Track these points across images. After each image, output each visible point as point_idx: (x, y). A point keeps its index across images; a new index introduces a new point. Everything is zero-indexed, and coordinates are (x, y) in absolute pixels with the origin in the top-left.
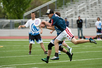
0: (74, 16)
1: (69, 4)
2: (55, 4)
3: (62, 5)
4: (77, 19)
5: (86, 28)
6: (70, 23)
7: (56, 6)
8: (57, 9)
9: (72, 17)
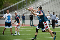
0: (28, 13)
1: (25, 6)
2: (17, 6)
3: (21, 6)
4: (30, 15)
5: (35, 20)
6: (26, 17)
7: (18, 7)
8: (18, 8)
9: (27, 13)
